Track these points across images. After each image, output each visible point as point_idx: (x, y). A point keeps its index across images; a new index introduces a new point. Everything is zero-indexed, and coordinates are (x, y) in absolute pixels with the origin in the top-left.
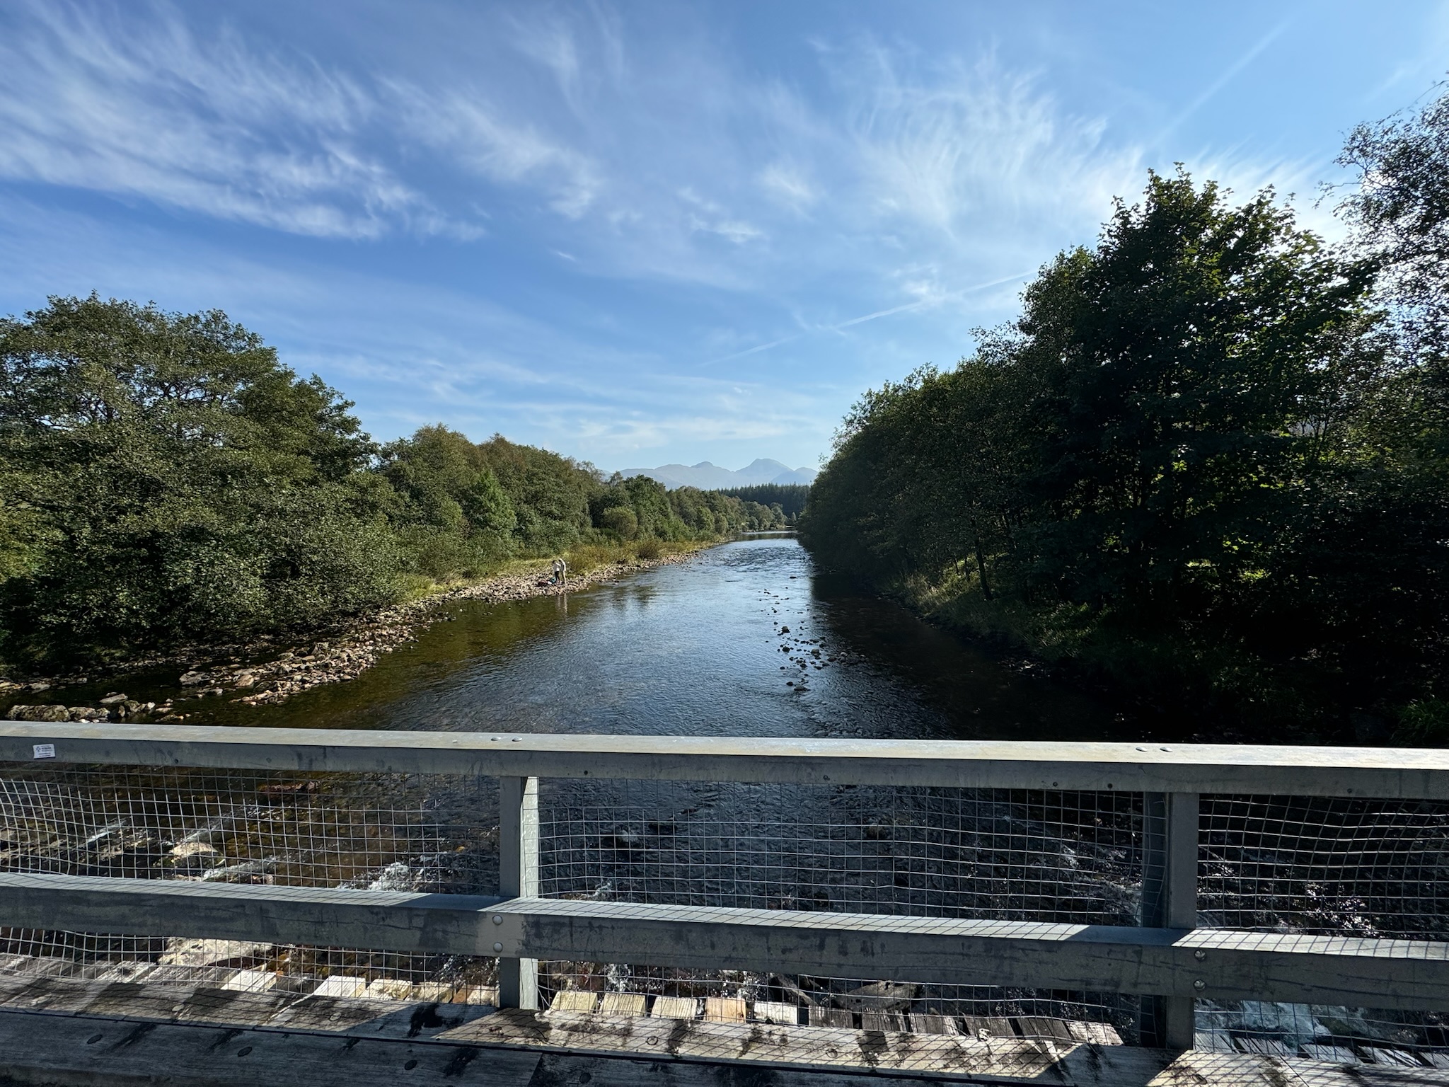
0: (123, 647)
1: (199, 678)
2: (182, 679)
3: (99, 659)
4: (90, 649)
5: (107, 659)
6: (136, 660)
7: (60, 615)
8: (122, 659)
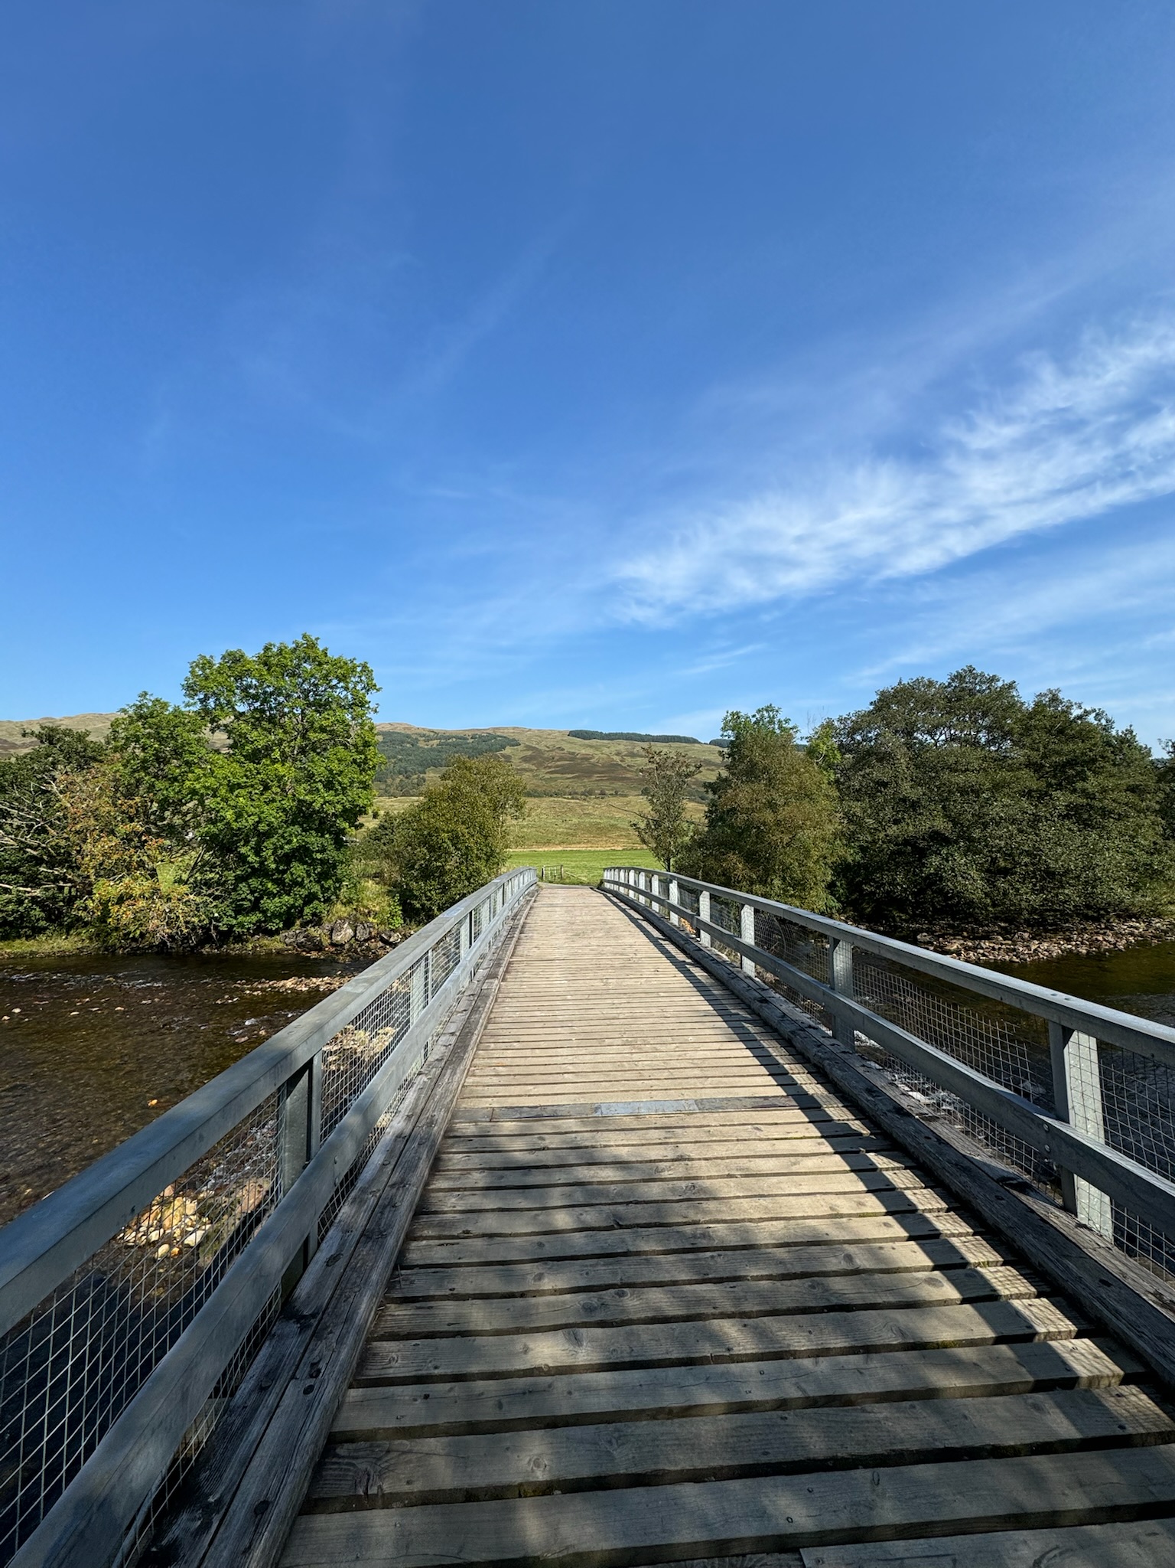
0: (908, 914)
1: (928, 938)
2: (919, 937)
3: (893, 917)
4: (891, 911)
5: (898, 919)
6: (912, 923)
7: (871, 886)
8: (906, 921)
